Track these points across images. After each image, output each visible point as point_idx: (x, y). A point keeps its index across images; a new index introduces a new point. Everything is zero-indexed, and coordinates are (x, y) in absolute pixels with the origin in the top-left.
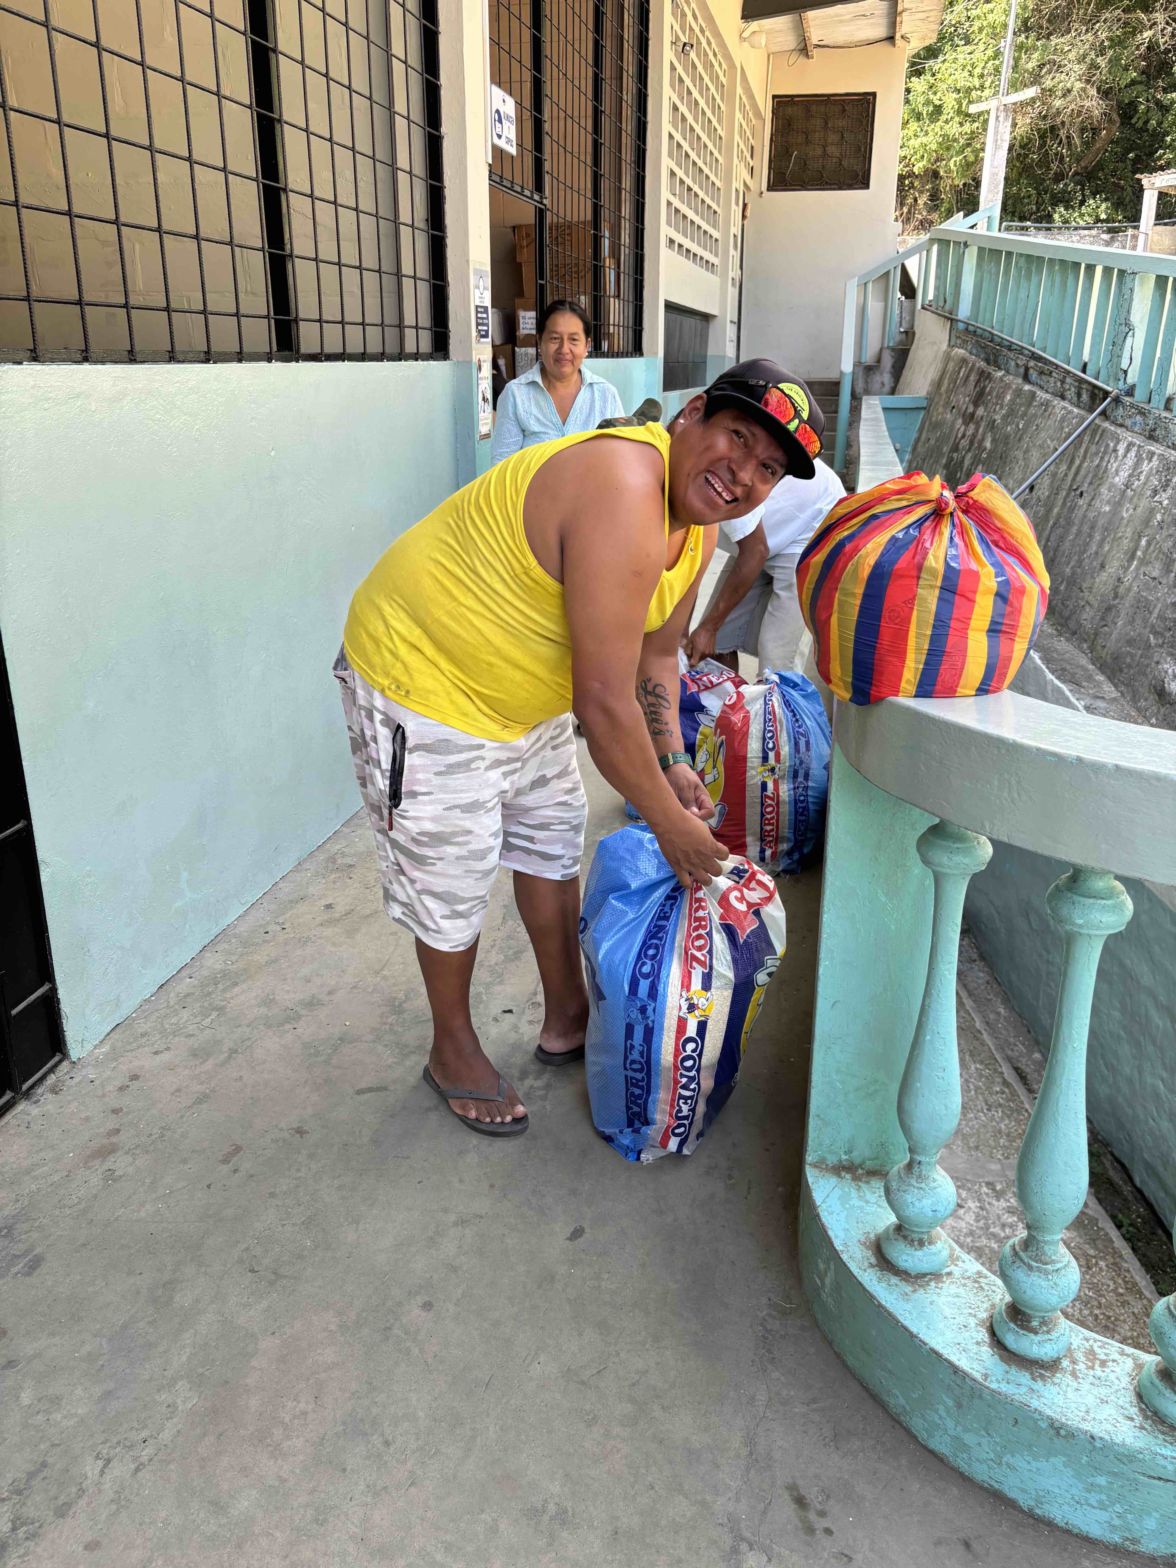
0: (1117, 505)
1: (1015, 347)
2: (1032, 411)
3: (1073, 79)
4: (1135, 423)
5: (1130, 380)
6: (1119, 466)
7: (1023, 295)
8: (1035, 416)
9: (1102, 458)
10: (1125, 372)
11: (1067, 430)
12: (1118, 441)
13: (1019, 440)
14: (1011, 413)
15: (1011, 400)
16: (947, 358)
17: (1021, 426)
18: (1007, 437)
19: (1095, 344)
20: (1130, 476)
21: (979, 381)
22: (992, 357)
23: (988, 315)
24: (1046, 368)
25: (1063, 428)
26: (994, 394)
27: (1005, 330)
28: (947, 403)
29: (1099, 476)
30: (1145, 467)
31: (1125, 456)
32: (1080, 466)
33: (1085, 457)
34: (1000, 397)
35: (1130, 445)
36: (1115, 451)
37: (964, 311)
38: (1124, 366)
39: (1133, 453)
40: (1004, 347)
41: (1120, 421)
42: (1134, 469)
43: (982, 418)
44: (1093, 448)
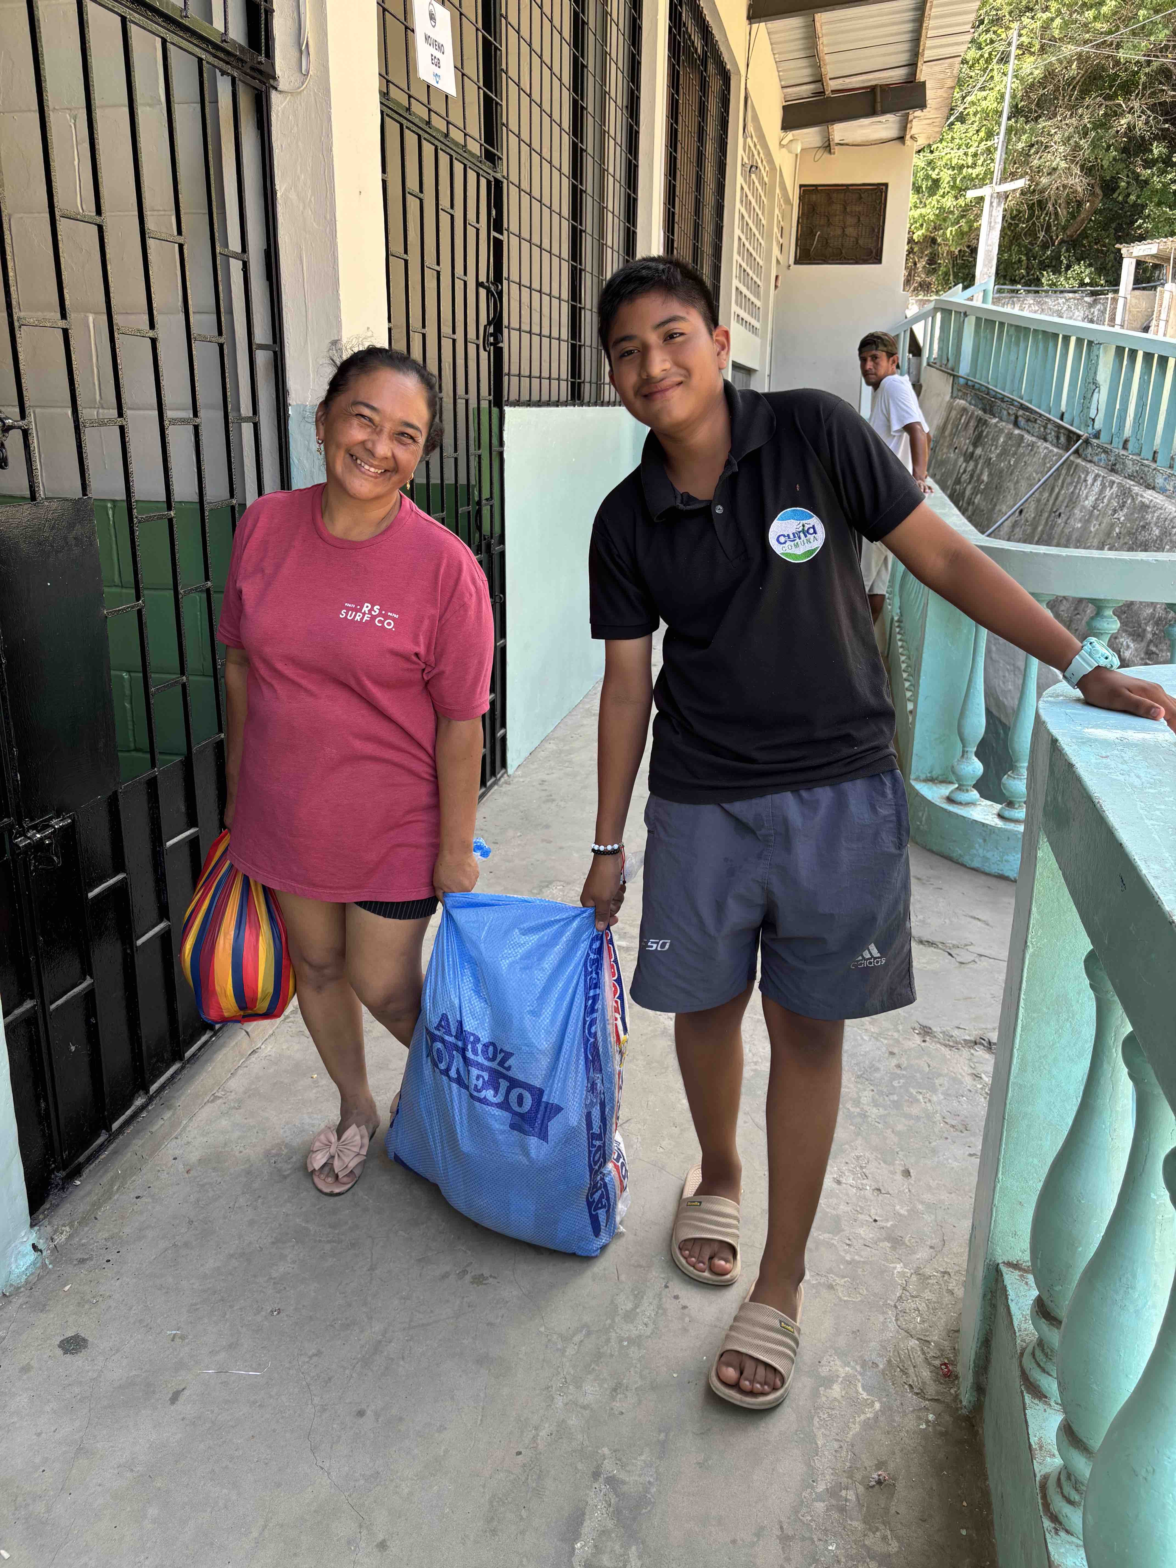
0: (1087, 522)
1: (1006, 399)
2: (1021, 450)
3: (1058, 159)
4: (1101, 460)
5: (1097, 426)
6: (1088, 493)
7: (1013, 357)
8: (1023, 454)
9: (1076, 487)
10: (1093, 420)
11: (1048, 465)
12: (1088, 473)
13: (1011, 474)
14: (1004, 453)
15: (1004, 442)
16: (950, 408)
17: (1012, 463)
18: (1001, 472)
19: (1070, 397)
20: (1097, 499)
21: (977, 426)
22: (988, 408)
23: (984, 372)
24: (1032, 417)
25: (1045, 464)
26: (990, 437)
27: (999, 386)
28: (950, 445)
29: (1073, 501)
30: (1108, 493)
31: (1093, 484)
32: (1059, 493)
33: (1062, 487)
34: (995, 439)
35: (1097, 476)
36: (1085, 481)
37: (964, 369)
38: (1092, 416)
39: (1099, 483)
40: (999, 399)
41: (1089, 458)
42: (1100, 494)
43: (980, 457)
44: (1069, 479)
